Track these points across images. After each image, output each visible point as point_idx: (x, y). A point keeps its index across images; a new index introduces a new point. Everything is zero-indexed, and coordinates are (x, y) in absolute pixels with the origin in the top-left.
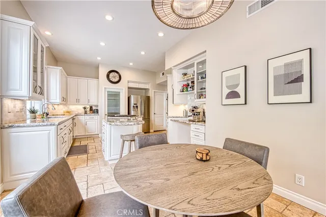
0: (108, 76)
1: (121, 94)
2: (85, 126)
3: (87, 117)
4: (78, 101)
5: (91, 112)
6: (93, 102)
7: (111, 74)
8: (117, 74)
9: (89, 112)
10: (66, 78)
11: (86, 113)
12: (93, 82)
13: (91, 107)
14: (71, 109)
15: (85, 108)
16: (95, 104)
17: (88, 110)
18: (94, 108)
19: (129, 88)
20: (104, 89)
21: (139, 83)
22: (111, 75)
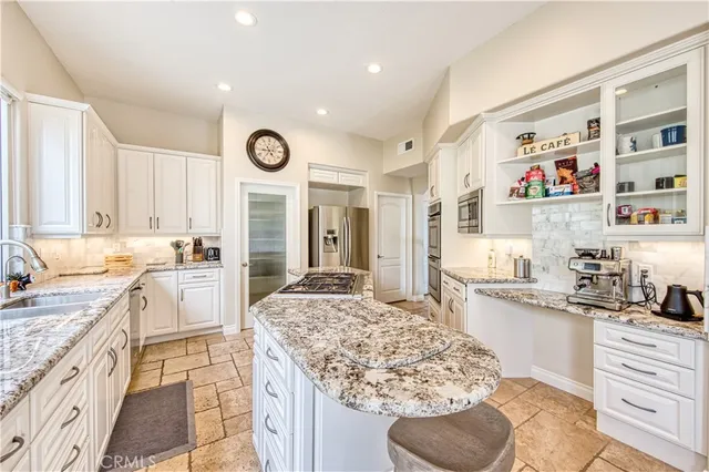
0: (251, 148)
1: (287, 201)
2: (177, 307)
3: (186, 275)
4: (154, 224)
5: (198, 257)
6: (204, 228)
7: (260, 140)
8: (277, 143)
9: (191, 258)
10: (114, 146)
11: (180, 259)
12: (203, 165)
13: (198, 243)
14: (132, 249)
15: (177, 246)
16: (211, 231)
17: (189, 249)
18: (206, 244)
19: (312, 185)
20: (237, 187)
21: (339, 170)
22: (262, 143)
